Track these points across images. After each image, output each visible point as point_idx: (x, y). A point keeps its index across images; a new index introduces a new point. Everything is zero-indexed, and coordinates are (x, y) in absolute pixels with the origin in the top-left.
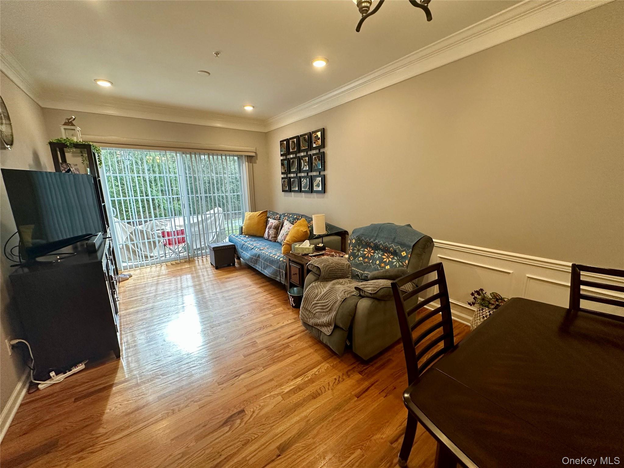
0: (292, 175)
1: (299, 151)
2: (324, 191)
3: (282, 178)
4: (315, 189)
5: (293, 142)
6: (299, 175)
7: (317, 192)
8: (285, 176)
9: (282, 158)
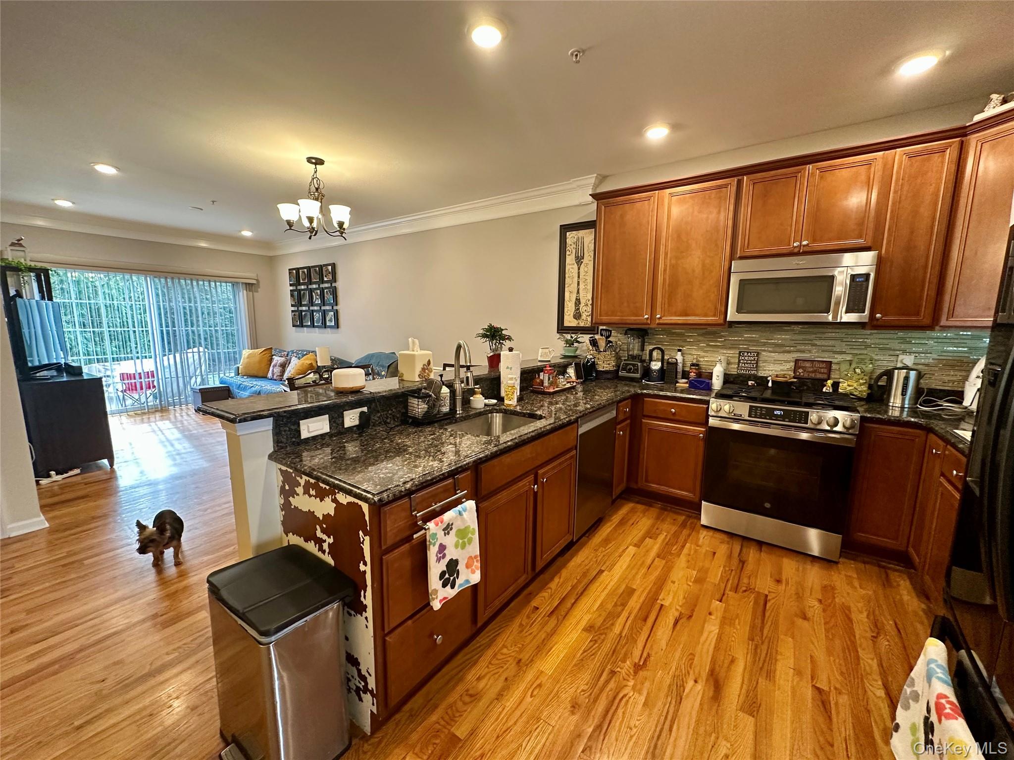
0: (304, 308)
1: (310, 282)
2: (337, 326)
3: (293, 311)
4: (328, 323)
5: (304, 272)
6: (311, 308)
7: (330, 327)
8: (296, 309)
9: (291, 288)
